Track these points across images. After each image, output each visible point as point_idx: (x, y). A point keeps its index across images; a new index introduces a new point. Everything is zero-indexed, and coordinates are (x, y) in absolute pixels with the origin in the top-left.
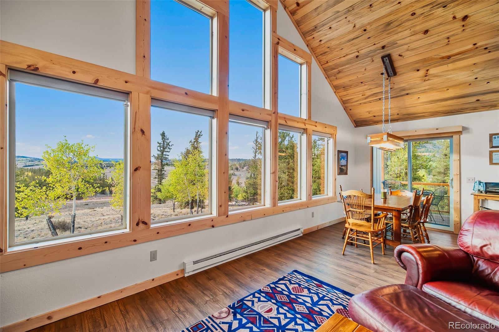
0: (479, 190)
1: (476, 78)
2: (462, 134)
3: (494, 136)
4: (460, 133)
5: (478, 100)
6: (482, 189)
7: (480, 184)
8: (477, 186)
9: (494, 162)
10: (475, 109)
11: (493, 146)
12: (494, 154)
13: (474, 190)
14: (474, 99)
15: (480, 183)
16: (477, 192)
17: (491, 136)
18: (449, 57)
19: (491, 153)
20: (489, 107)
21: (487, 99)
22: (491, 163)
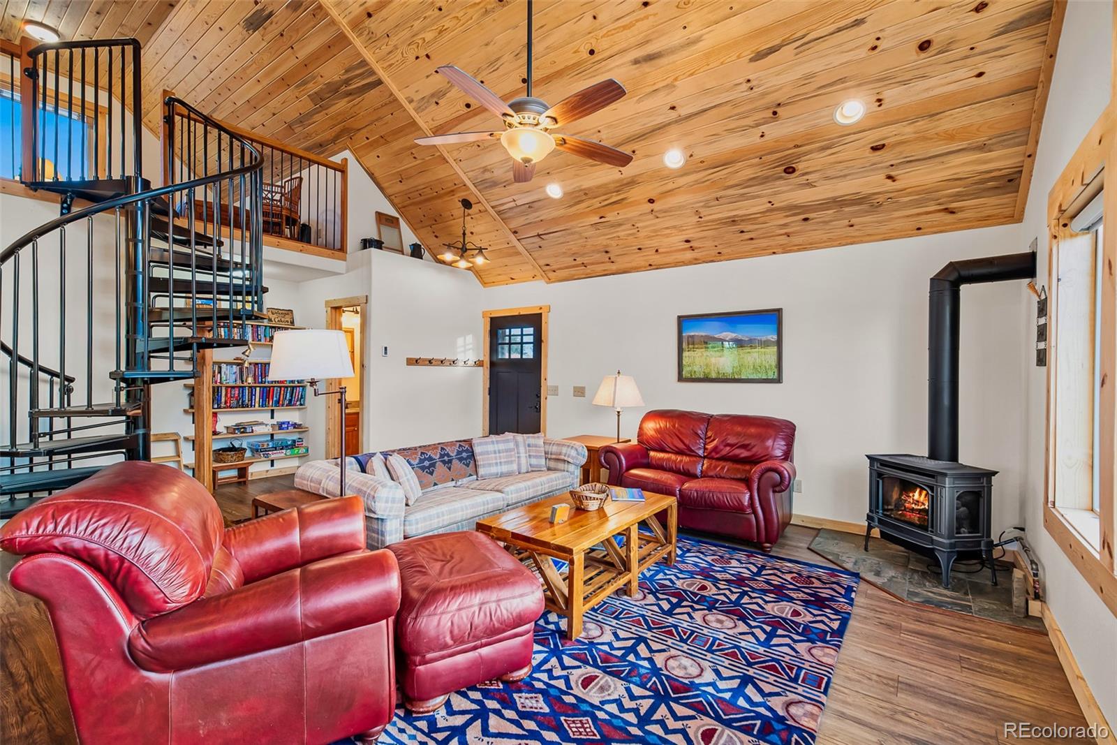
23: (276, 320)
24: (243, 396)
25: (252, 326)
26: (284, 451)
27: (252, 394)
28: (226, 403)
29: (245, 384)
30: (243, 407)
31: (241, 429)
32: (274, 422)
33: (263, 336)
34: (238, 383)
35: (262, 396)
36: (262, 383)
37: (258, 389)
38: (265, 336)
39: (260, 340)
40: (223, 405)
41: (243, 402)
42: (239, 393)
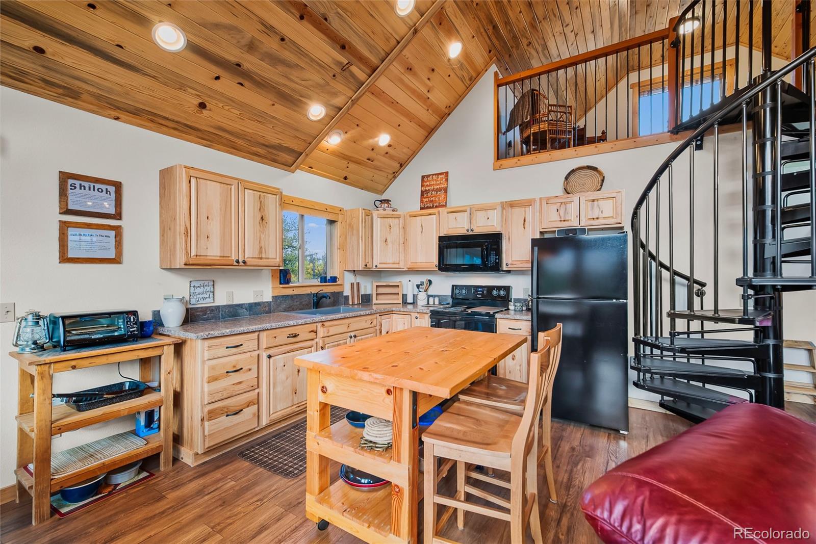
0: (35, 343)
3: (70, 181)
5: (39, 50)
6: (41, 334)
7: (37, 323)
8: (29, 330)
9: (70, 255)
11: (70, 208)
12: (71, 231)
13: (16, 345)
15: (38, 317)
16: (28, 349)
17: (65, 178)
19: (64, 227)
20: (61, 91)
21: (68, 61)
22: (65, 258)
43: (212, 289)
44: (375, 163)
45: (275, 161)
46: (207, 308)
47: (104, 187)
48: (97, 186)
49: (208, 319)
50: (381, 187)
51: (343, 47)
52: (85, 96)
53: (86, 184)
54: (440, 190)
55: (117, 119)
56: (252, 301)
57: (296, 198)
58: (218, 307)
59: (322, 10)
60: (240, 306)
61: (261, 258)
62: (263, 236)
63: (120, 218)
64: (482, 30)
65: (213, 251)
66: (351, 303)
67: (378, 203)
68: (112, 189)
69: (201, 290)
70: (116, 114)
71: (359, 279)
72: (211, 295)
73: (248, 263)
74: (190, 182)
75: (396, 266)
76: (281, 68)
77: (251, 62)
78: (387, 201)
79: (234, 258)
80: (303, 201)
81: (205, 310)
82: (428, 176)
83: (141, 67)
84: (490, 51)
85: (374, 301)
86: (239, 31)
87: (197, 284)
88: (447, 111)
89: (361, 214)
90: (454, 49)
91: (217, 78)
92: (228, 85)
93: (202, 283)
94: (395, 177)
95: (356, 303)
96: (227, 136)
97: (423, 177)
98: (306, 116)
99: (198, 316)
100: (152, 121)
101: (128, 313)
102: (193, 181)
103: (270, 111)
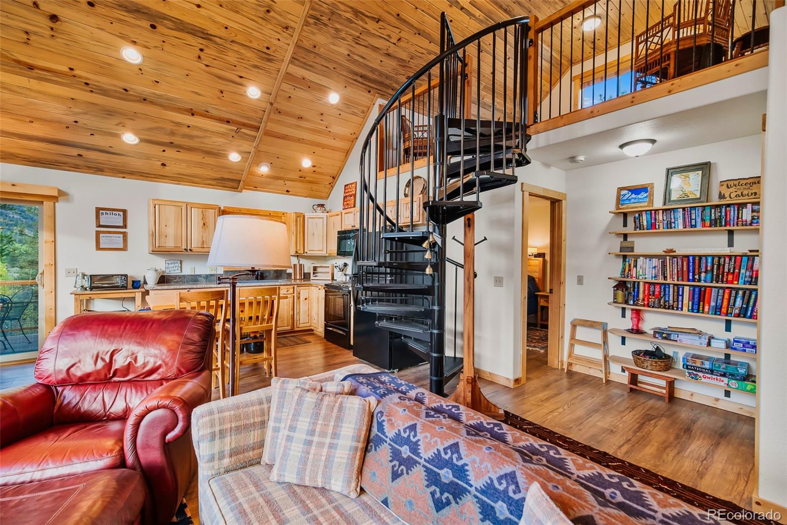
0: (82, 287)
1: (76, 122)
2: (57, 201)
3: (101, 211)
4: (54, 199)
5: (80, 155)
6: (87, 284)
7: (84, 278)
8: (80, 280)
9: (101, 247)
10: (76, 168)
11: (101, 224)
12: (101, 235)
13: (75, 287)
14: (75, 152)
15: (84, 275)
16: (79, 289)
17: (98, 210)
18: (31, 68)
19: (98, 234)
20: (95, 170)
21: (93, 157)
22: (98, 248)
23: (733, 195)
24: (665, 295)
25: (684, 209)
26: (726, 380)
27: (678, 295)
28: (644, 300)
29: (669, 281)
30: (665, 308)
31: (664, 334)
32: (731, 336)
33: (699, 220)
34: (661, 281)
35: (692, 298)
36: (694, 280)
37: (687, 289)
38: (703, 220)
39: (695, 226)
40: (640, 302)
41: (665, 302)
42: (660, 292)
43: (180, 265)
44: (307, 179)
45: (225, 187)
46: (177, 276)
47: (117, 213)
48: (114, 212)
49: (177, 282)
50: (324, 195)
51: (228, 122)
52: (106, 170)
53: (108, 212)
54: (351, 196)
55: (124, 177)
56: (208, 273)
57: (242, 209)
58: (184, 276)
59: (203, 109)
60: (200, 276)
61: (203, 248)
62: (204, 235)
63: (126, 228)
64: (351, 81)
65: (170, 244)
66: (293, 278)
67: (316, 206)
68: (121, 213)
69: (173, 265)
70: (123, 175)
71: (302, 261)
72: (179, 268)
73: (194, 251)
74: (155, 207)
75: (320, 252)
76: (197, 140)
77: (177, 140)
78: (322, 205)
79: (184, 247)
80: (248, 210)
81: (175, 277)
82: (347, 185)
83: (124, 153)
84: (369, 92)
85: (312, 278)
86: (163, 128)
87: (170, 262)
88: (354, 136)
89: (293, 217)
90: (334, 98)
91: (164, 151)
92: (171, 153)
93: (173, 262)
94: (332, 187)
95: (298, 278)
96: (187, 177)
97: (345, 186)
98: (228, 160)
99: (171, 280)
100: (142, 176)
101: (122, 275)
102: (157, 206)
103: (204, 161)
